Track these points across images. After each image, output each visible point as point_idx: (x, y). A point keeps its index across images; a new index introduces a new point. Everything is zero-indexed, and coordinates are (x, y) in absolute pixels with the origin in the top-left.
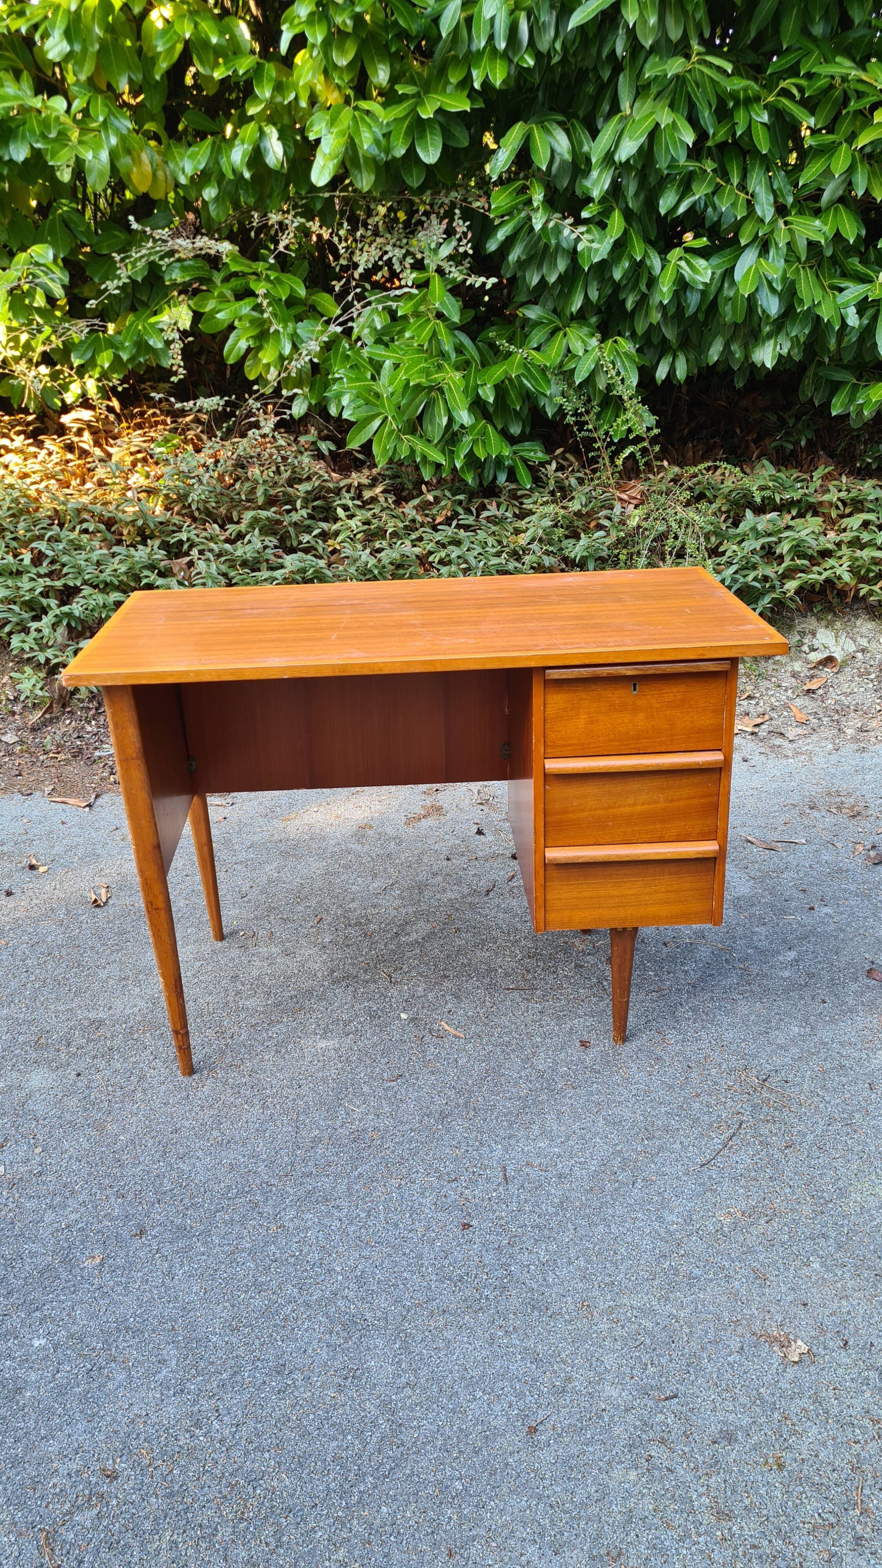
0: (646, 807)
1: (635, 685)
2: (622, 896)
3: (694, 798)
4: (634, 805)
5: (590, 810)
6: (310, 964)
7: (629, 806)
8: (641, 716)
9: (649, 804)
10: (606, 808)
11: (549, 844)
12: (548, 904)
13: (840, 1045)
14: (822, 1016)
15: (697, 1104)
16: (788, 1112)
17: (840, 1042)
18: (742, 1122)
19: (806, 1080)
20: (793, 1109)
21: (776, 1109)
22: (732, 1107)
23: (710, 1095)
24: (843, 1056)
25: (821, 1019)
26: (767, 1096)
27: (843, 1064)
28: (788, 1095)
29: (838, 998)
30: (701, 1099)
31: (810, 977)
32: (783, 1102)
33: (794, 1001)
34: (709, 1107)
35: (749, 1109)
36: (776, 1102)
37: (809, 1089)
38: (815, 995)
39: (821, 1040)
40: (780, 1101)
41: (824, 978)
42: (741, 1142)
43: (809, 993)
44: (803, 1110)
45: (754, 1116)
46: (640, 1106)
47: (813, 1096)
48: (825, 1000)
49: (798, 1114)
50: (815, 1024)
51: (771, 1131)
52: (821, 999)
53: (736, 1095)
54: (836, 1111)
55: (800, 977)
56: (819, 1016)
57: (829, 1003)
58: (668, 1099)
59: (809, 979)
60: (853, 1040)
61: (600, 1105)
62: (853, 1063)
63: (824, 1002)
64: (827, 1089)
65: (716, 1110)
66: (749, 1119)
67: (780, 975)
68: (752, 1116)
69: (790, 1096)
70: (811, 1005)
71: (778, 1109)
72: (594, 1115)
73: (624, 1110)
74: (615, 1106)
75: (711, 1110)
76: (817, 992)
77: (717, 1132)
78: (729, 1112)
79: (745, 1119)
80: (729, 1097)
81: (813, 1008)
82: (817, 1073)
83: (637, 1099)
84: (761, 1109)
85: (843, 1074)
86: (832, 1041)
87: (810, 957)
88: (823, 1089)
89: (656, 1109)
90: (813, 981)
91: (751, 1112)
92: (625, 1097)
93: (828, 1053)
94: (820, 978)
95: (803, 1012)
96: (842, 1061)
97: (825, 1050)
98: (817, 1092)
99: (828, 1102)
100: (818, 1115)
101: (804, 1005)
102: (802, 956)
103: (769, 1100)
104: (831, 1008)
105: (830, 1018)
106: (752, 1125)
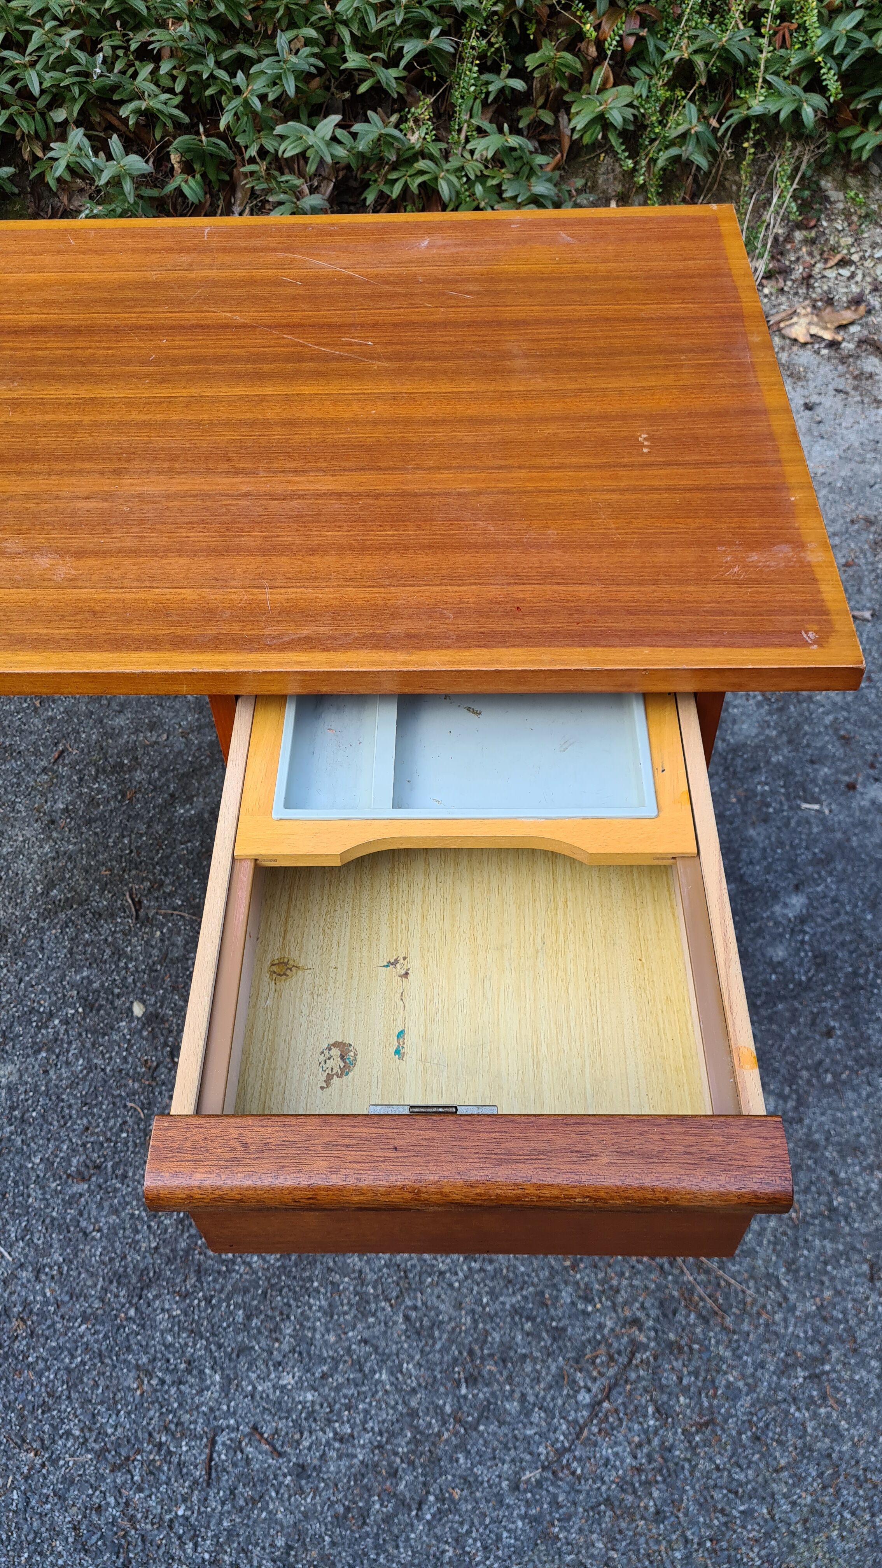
6: (19, 865)
13: (838, 1152)
14: (821, 1070)
15: (570, 1289)
16: (718, 1329)
17: (839, 1144)
18: (636, 1347)
19: (765, 1242)
20: (729, 1321)
21: (700, 1316)
22: (626, 1303)
23: (596, 1266)
24: (837, 1183)
25: (818, 1077)
26: (691, 1279)
27: (835, 1203)
28: (726, 1281)
29: (856, 1025)
30: (578, 1276)
31: (818, 966)
32: (716, 1301)
33: (780, 1026)
34: (588, 1300)
35: (653, 1313)
36: (702, 1299)
37: (766, 1268)
38: (818, 1013)
39: (809, 1134)
40: (710, 1296)
41: (841, 968)
42: (624, 1404)
43: (809, 1009)
44: (745, 1327)
45: (660, 1333)
46: (472, 1289)
47: (768, 1288)
48: (834, 1028)
49: (735, 1337)
50: (806, 1092)
51: (680, 1379)
52: (827, 1025)
53: (639, 1272)
54: (802, 1335)
55: (800, 964)
56: (816, 1070)
57: (839, 1037)
58: (522, 1274)
59: (816, 971)
60: (863, 1139)
61: (406, 1277)
62: (852, 1204)
63: (829, 1033)
64: (797, 1271)
65: (598, 1310)
66: (648, 1338)
67: (768, 955)
68: (656, 1331)
69: (729, 1284)
70: (807, 1038)
71: (704, 1318)
72: (391, 1306)
73: (443, 1297)
74: (432, 1283)
75: (590, 1309)
76: (824, 1004)
77: (588, 1372)
78: (618, 1318)
79: (642, 1338)
80: (627, 1274)
81: (810, 1049)
82: (787, 1225)
83: (470, 1269)
84: (674, 1314)
85: (830, 1231)
86: (827, 1139)
87: (827, 911)
88: (789, 1271)
89: (497, 1298)
90: (822, 975)
91: (656, 1320)
92: (452, 1261)
93: (814, 1171)
94: (834, 969)
95: (790, 1058)
96: (834, 1196)
97: (810, 1162)
98: (777, 1277)
99: (793, 1309)
100: (768, 1341)
101: (795, 1039)
102: (814, 908)
103: (692, 1291)
104: (839, 1050)
105: (834, 1077)
106: (651, 1359)
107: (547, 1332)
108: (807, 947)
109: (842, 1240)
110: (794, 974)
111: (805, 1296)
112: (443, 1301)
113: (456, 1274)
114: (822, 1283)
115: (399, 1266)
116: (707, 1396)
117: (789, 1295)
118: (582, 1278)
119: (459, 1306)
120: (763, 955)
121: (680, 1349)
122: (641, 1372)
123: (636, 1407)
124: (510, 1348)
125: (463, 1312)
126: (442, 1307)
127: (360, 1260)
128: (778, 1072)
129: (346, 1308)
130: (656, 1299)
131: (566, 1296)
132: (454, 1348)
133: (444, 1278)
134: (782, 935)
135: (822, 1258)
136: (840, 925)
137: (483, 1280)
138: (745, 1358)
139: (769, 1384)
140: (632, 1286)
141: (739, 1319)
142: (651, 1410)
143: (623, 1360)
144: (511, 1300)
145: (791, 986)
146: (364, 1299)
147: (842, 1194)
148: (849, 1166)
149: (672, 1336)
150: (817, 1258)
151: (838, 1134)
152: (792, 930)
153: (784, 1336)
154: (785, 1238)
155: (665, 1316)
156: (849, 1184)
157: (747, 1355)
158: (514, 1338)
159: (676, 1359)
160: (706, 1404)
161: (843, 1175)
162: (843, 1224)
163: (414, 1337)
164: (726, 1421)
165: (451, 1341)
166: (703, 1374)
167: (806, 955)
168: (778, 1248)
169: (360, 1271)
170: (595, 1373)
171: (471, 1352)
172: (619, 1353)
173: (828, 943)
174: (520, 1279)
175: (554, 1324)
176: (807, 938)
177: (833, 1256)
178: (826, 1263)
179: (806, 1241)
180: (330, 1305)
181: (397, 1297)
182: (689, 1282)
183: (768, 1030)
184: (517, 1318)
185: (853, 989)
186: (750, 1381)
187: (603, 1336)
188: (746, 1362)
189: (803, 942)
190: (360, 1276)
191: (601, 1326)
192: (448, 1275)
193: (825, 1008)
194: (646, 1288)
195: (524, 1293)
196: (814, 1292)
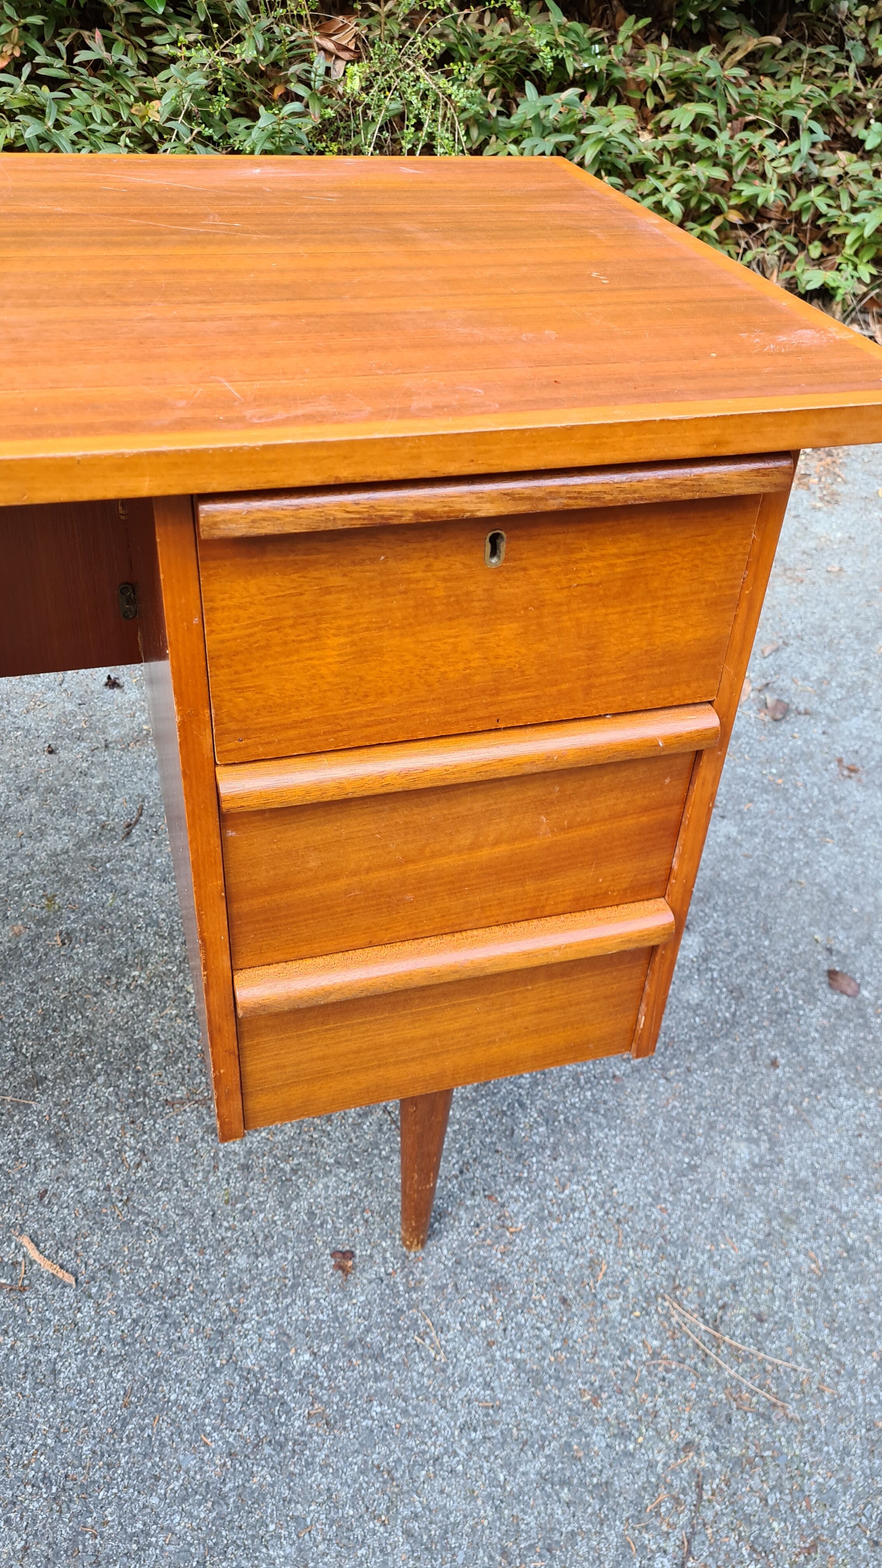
0: (503, 849)
1: (494, 541)
2: (434, 1036)
3: (625, 814)
4: (474, 846)
5: (354, 873)
7: (460, 851)
8: (509, 629)
9: (512, 840)
10: (398, 864)
11: (240, 963)
12: (250, 1082)
13: (830, 1184)
14: (781, 1104)
15: (599, 1430)
16: (783, 1424)
17: (828, 1176)
18: (699, 1479)
19: (796, 1306)
20: (791, 1410)
21: (759, 1415)
22: (671, 1426)
23: (621, 1392)
24: (843, 1218)
25: (781, 1111)
26: (732, 1372)
27: (850, 1241)
28: (771, 1363)
29: (796, 1050)
30: (605, 1410)
31: (737, 999)
32: (769, 1391)
33: (723, 1068)
34: (624, 1435)
35: (706, 1427)
36: (753, 1393)
37: (807, 1335)
38: (755, 1046)
39: (794, 1174)
40: (761, 1387)
41: (759, 997)
42: (711, 1554)
43: (744, 1044)
44: (812, 1411)
45: (721, 1451)
46: (481, 1467)
47: (819, 1358)
48: (776, 1058)
49: (806, 1427)
50: (774, 1130)
51: (764, 1500)
52: (768, 1056)
53: (671, 1383)
54: (874, 1401)
55: (719, 1002)
56: (776, 1105)
57: (784, 1066)
58: (537, 1427)
59: (736, 1004)
60: (848, 1165)
61: (393, 1479)
62: (866, 1237)
63: (774, 1064)
64: (840, 1328)
65: (641, 1445)
66: (711, 1462)
67: (684, 999)
68: (717, 1450)
69: (777, 1367)
70: (754, 1074)
71: (763, 1415)
72: (383, 1523)
73: (447, 1490)
74: (428, 1477)
75: (631, 1447)
76: (757, 1037)
77: (656, 1528)
78: (668, 1447)
79: (704, 1464)
80: (660, 1391)
81: (760, 1084)
82: (810, 1279)
83: (471, 1442)
84: (730, 1422)
85: (856, 1273)
86: (814, 1174)
87: (725, 945)
88: (832, 1331)
89: (516, 1469)
90: (744, 1008)
91: (712, 1436)
92: (446, 1439)
93: (815, 1212)
94: (754, 999)
95: (745, 1099)
96: (845, 1233)
97: (807, 1203)
98: (823, 1341)
99: (853, 1374)
100: (842, 1420)
101: (742, 1078)
102: (711, 944)
103: (738, 1386)
104: (790, 1079)
105: (795, 1108)
106: (723, 1485)
107: (591, 1492)
108: (719, 983)
109: (872, 1280)
110: (716, 1013)
111: (860, 1355)
112: (448, 1495)
113: (456, 1454)
114: (871, 1333)
115: (378, 1467)
116: (802, 1512)
117: (843, 1360)
118: (610, 1411)
119: (471, 1496)
120: (678, 1000)
121: (750, 1462)
122: (718, 1507)
123: (727, 1553)
124: (553, 1529)
125: (479, 1502)
126: (450, 1504)
127: (325, 1475)
128: (739, 1116)
129: (322, 1547)
130: (703, 1409)
131: (599, 1438)
132: (481, 1554)
133: (442, 1464)
134: (690, 977)
135: (860, 1306)
136: (742, 955)
137: (491, 1452)
138: (826, 1449)
139: (863, 1473)
140: (669, 1403)
141: (802, 1404)
142: (745, 1551)
143: (691, 1498)
144: (534, 1466)
145: (718, 1025)
146: (344, 1527)
147: (852, 1229)
148: (847, 1196)
149: (736, 1451)
150: (855, 1307)
151: (824, 1166)
152: (698, 970)
153: (856, 1408)
154: (814, 1295)
155: (719, 1427)
156: (855, 1217)
157: (827, 1444)
158: (552, 1515)
159: (751, 1477)
160: (804, 1521)
161: (845, 1209)
162: (866, 1261)
163: (426, 1555)
164: (833, 1536)
165: (475, 1546)
166: (787, 1484)
167: (721, 992)
168: (811, 1308)
169: (329, 1489)
170: (665, 1528)
171: (504, 1553)
172: (684, 1491)
173: (737, 976)
174: (536, 1436)
175: (595, 1480)
176: (715, 975)
177: (870, 1300)
178: (866, 1310)
179: (836, 1291)
180: (300, 1550)
181: (388, 1509)
182: (732, 1378)
183: (713, 1075)
184: (548, 1488)
185: (779, 1015)
186: (842, 1475)
187: (658, 1477)
188: (828, 1453)
189: (712, 979)
190: (330, 1498)
191: (652, 1465)
192: (446, 1459)
193: (759, 1040)
194: (687, 1400)
195: (547, 1451)
196: (868, 1348)
